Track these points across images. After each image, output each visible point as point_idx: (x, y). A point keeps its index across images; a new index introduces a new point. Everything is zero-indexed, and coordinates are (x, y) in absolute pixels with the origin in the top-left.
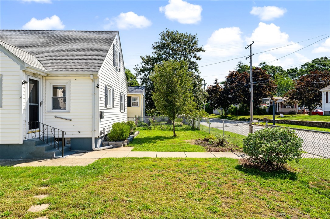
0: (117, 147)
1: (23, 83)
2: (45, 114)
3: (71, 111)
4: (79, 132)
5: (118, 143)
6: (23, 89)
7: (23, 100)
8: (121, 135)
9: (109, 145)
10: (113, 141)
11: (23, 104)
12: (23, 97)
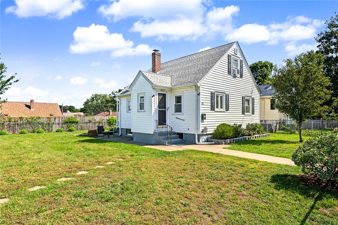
0: (219, 144)
1: (153, 97)
2: (171, 116)
3: (184, 114)
4: (189, 129)
5: (220, 140)
6: (153, 100)
7: (153, 107)
8: (222, 134)
9: (212, 141)
10: (216, 139)
11: (153, 110)
12: (153, 105)
